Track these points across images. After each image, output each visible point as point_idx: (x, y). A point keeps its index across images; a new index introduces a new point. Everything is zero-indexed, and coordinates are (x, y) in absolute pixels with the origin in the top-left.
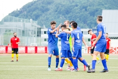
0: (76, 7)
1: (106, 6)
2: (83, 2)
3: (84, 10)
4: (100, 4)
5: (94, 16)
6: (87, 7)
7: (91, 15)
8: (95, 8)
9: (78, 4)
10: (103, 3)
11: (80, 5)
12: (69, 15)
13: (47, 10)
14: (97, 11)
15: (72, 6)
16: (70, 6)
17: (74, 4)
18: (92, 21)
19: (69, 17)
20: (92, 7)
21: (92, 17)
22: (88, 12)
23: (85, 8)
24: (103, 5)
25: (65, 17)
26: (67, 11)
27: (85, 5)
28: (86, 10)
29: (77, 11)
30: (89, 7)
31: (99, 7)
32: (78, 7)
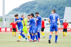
0: (50, 6)
1: (68, 5)
2: (54, 3)
3: (55, 7)
4: (64, 4)
5: (60, 11)
6: (56, 5)
7: (59, 10)
8: (61, 6)
9: (51, 4)
10: (66, 3)
11: (52, 4)
12: (46, 10)
13: (34, 7)
14: (62, 8)
15: (48, 5)
16: (47, 5)
17: (49, 4)
18: (59, 13)
19: (46, 11)
20: (59, 5)
21: (59, 11)
22: (57, 8)
23: (55, 6)
24: (66, 4)
25: (44, 11)
26: (45, 8)
27: (55, 4)
28: (56, 7)
29: (51, 8)
30: (57, 6)
31: (63, 5)
32: (51, 5)
